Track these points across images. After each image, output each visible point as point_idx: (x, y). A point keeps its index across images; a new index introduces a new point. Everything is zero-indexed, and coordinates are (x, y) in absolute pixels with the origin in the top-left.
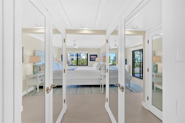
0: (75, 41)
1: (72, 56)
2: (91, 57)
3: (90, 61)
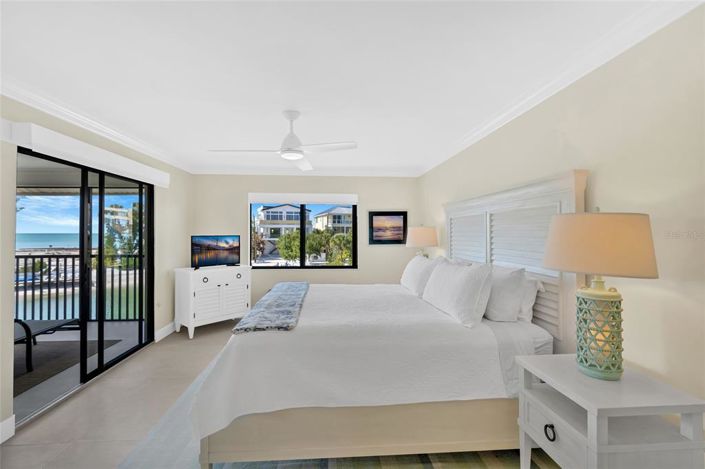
0: (292, 115)
1: (275, 218)
2: (375, 224)
3: (370, 243)
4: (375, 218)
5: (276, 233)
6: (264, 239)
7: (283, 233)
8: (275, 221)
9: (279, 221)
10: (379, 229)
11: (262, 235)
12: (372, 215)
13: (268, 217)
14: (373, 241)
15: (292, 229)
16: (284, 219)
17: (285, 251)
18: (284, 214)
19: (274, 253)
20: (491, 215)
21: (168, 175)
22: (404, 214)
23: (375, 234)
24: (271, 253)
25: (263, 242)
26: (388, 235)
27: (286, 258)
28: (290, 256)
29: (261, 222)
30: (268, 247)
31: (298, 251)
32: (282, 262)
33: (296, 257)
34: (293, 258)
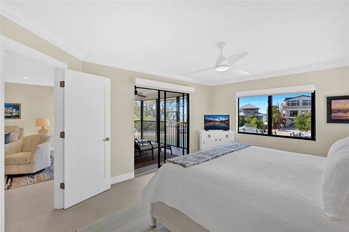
0: (221, 45)
1: (293, 104)
3: (328, 122)
4: (333, 102)
5: (294, 113)
6: (286, 117)
7: (299, 113)
8: (294, 107)
9: (297, 106)
11: (284, 115)
12: (330, 100)
13: (288, 104)
15: (307, 111)
16: (301, 105)
17: (299, 125)
18: (301, 102)
19: (292, 126)
21: (194, 88)
24: (290, 126)
25: (285, 119)
27: (300, 129)
28: (303, 128)
29: (284, 107)
30: (288, 122)
31: (310, 126)
32: (297, 132)
33: (308, 129)
34: (307, 130)
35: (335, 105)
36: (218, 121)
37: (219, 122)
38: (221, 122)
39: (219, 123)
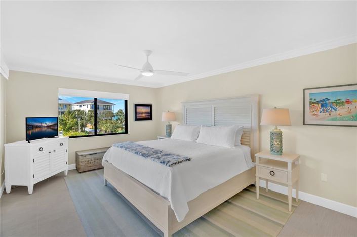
2: (138, 110)
3: (135, 120)
4: (137, 107)
10: (140, 113)
12: (136, 105)
14: (137, 119)
20: (214, 108)
22: (150, 106)
23: (137, 115)
26: (144, 116)
35: (140, 109)
36: (44, 127)
37: (46, 127)
38: (48, 127)
39: (45, 129)
